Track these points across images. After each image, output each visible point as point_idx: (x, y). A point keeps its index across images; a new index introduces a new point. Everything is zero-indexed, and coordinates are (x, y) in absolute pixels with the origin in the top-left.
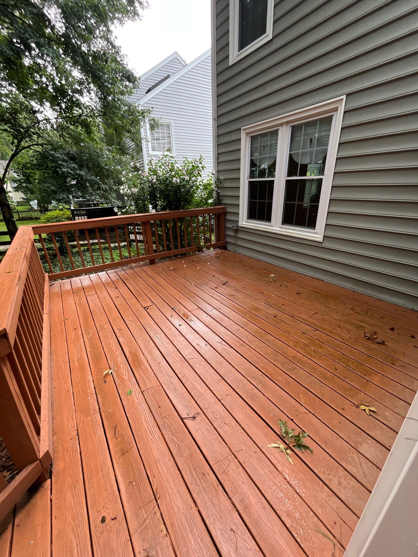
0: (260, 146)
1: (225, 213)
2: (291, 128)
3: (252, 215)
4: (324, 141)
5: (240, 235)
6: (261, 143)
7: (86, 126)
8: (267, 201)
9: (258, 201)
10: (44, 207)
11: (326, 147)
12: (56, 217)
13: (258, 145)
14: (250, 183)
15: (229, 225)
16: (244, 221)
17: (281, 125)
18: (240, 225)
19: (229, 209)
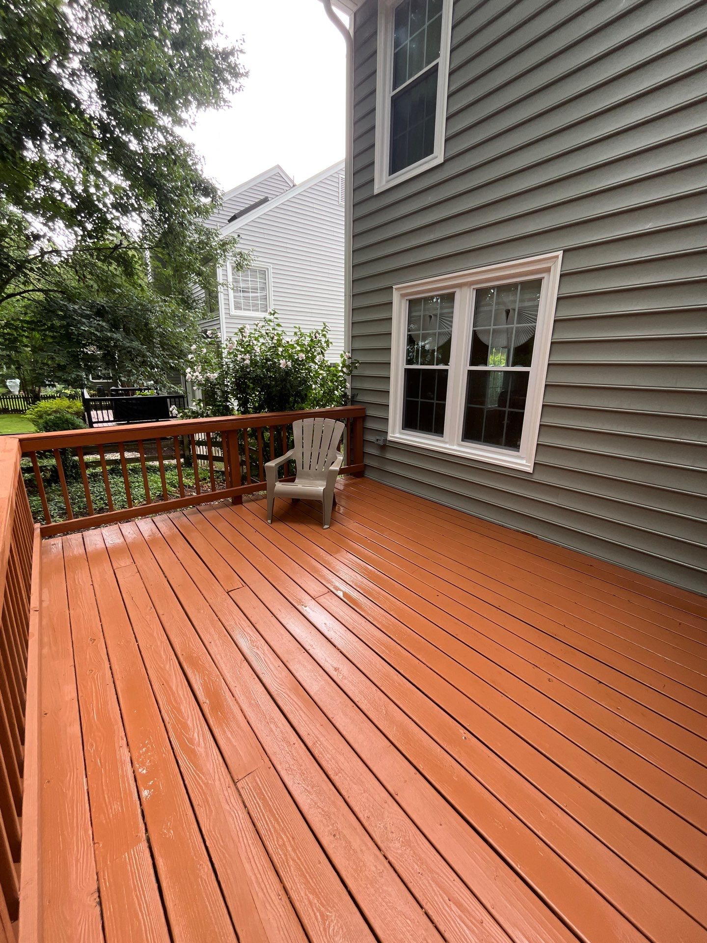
0: (424, 316)
1: (364, 418)
2: (475, 292)
3: (409, 423)
4: (529, 316)
5: (389, 456)
6: (424, 310)
7: (127, 264)
8: (435, 402)
9: (420, 400)
10: (33, 391)
11: (534, 324)
12: (55, 412)
13: (420, 312)
14: (407, 371)
15: (370, 437)
16: (397, 433)
17: (460, 286)
18: (389, 438)
19: (370, 412)
